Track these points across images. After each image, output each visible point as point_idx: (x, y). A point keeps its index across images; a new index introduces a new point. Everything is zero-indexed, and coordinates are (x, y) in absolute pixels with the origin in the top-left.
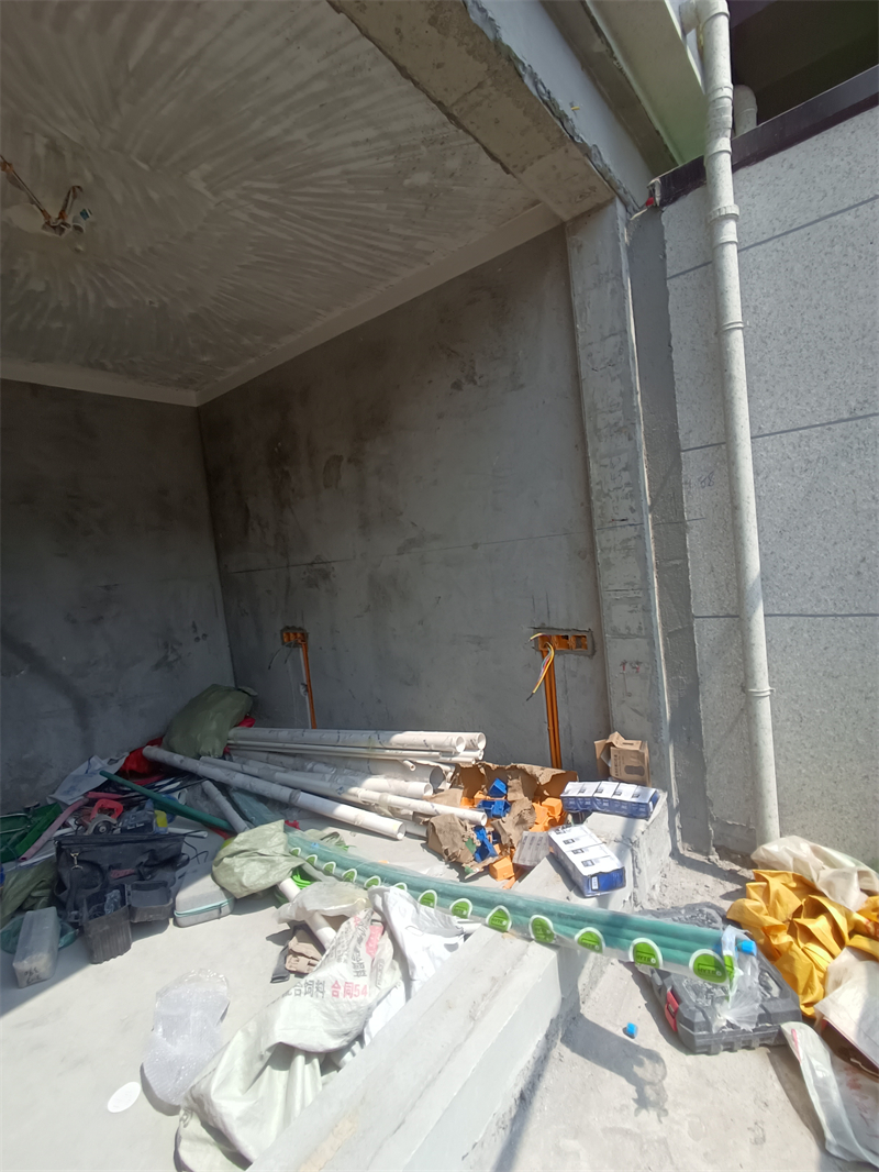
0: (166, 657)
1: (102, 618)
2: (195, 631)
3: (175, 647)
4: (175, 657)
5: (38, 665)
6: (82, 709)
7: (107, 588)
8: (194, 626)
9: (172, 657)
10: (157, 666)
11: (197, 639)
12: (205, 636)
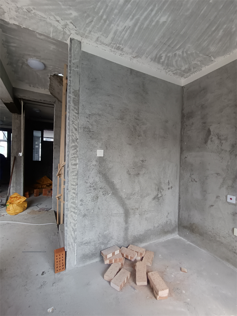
0: (158, 195)
1: (139, 174)
2: (169, 185)
3: (161, 191)
4: (161, 195)
5: (115, 192)
6: (127, 214)
7: (143, 161)
8: (169, 183)
9: (160, 195)
10: (154, 199)
11: (169, 189)
12: (171, 187)
